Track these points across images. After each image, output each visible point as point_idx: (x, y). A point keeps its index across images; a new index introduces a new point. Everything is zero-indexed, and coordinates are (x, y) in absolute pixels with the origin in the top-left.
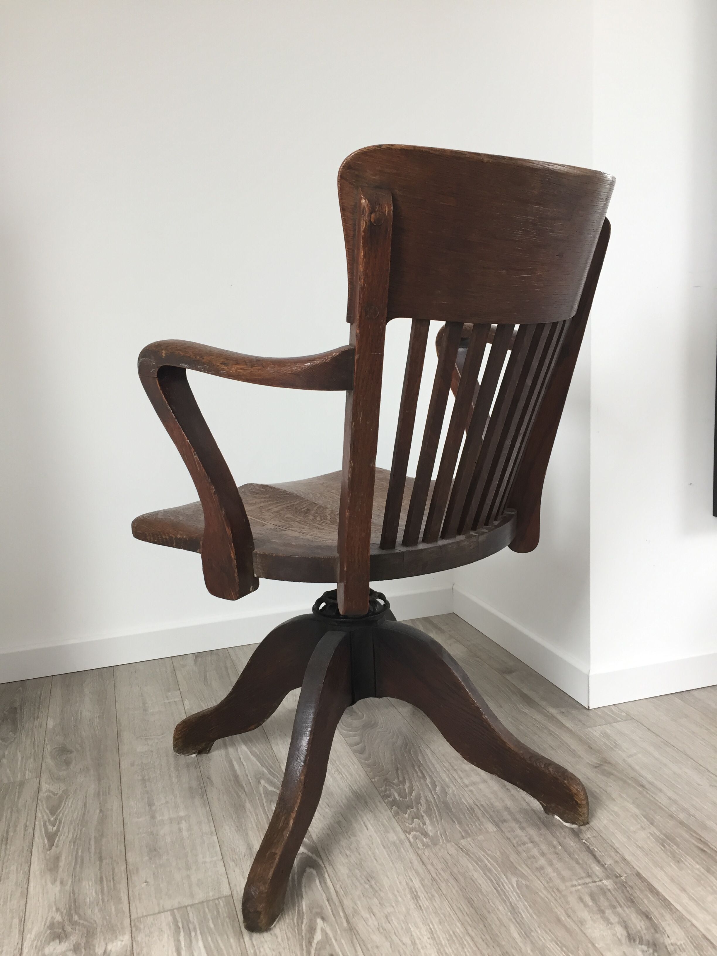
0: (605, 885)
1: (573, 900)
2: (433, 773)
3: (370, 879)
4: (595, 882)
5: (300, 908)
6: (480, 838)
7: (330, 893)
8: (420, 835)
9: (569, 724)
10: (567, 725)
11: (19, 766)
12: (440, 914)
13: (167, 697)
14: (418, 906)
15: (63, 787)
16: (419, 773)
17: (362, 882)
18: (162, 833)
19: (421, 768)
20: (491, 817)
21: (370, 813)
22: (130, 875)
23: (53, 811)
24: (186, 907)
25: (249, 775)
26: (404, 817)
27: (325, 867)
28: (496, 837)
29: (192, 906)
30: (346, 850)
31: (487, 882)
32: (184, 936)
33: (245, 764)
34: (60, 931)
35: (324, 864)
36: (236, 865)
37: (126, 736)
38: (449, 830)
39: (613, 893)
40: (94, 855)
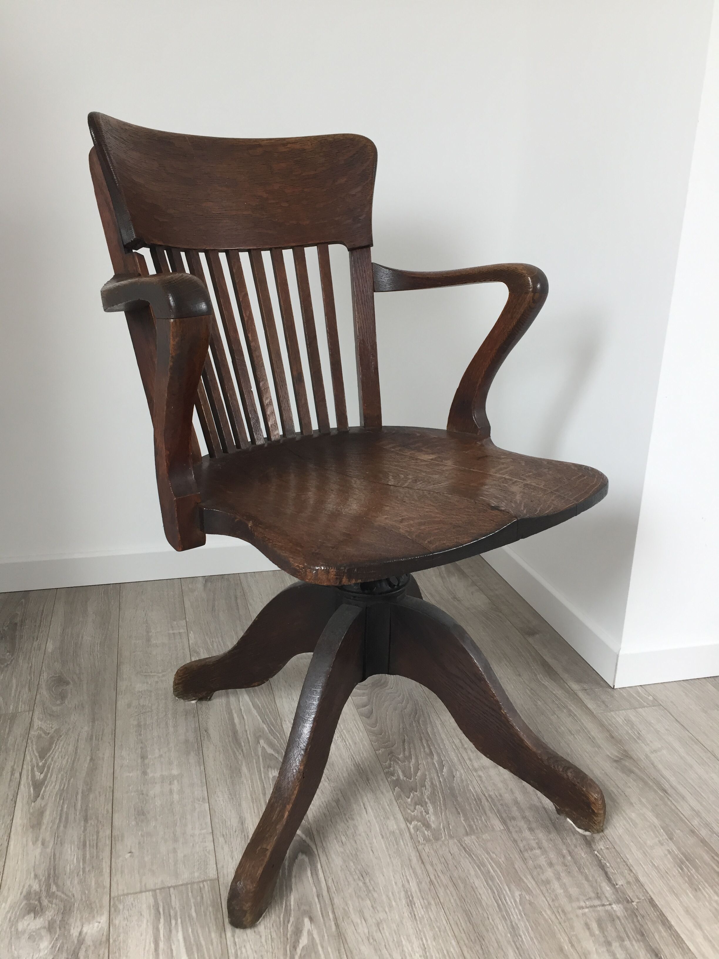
0: (614, 911)
1: (578, 925)
2: (441, 749)
3: (364, 874)
4: (603, 905)
5: (288, 904)
6: (486, 836)
7: (321, 887)
8: (422, 826)
9: (591, 705)
10: (589, 706)
11: (13, 695)
12: (435, 927)
13: (172, 627)
14: (413, 914)
15: (55, 726)
16: (427, 750)
17: (356, 877)
18: (151, 793)
19: (429, 743)
20: (498, 811)
21: (371, 792)
22: (115, 841)
23: (43, 753)
24: (169, 888)
25: (248, 733)
26: (407, 802)
27: (318, 855)
28: (502, 837)
29: (174, 887)
30: (342, 837)
31: (488, 893)
32: (164, 924)
33: (245, 717)
34: (36, 902)
35: (317, 851)
36: (226, 842)
37: (126, 669)
38: (453, 824)
39: (623, 921)
40: (80, 814)
